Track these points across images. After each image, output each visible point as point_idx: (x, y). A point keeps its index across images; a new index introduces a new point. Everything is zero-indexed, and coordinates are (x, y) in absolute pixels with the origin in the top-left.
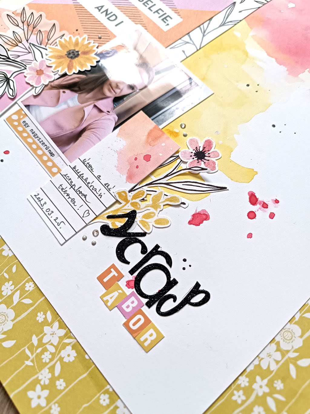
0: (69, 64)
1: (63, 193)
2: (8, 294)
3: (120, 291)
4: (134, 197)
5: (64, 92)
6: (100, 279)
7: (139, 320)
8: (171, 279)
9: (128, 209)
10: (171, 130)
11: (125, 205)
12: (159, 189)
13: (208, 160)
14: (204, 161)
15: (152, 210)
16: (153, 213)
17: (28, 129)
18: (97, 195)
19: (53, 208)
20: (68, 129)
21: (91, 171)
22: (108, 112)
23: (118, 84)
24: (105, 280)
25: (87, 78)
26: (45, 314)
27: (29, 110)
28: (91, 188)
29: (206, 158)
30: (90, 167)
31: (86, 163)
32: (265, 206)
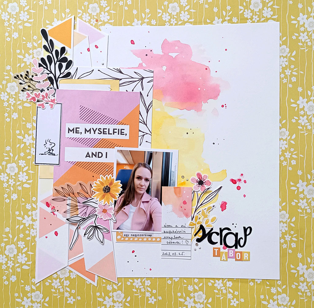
0: (110, 195)
1: (171, 244)
2: (193, 289)
3: (224, 253)
4: (196, 221)
5: (124, 209)
6: (214, 256)
7: (238, 254)
8: (235, 234)
9: (198, 227)
10: (181, 183)
11: (196, 226)
12: (200, 209)
13: (205, 182)
14: (204, 183)
15: (206, 219)
16: (208, 219)
17: (130, 236)
18: (183, 233)
19: (174, 252)
20: (144, 221)
21: (171, 227)
22: (151, 199)
23: (140, 184)
24: (216, 255)
25: (125, 194)
26: (210, 282)
27: (120, 229)
28: (178, 232)
29: (204, 182)
30: (169, 226)
31: (166, 226)
32: (240, 180)
